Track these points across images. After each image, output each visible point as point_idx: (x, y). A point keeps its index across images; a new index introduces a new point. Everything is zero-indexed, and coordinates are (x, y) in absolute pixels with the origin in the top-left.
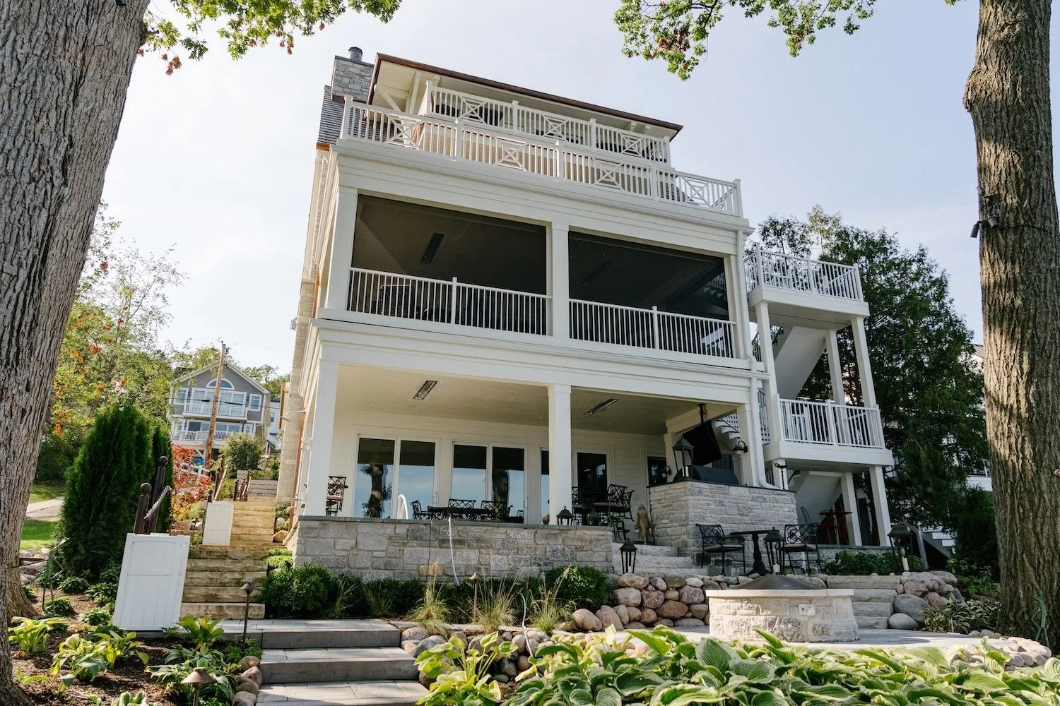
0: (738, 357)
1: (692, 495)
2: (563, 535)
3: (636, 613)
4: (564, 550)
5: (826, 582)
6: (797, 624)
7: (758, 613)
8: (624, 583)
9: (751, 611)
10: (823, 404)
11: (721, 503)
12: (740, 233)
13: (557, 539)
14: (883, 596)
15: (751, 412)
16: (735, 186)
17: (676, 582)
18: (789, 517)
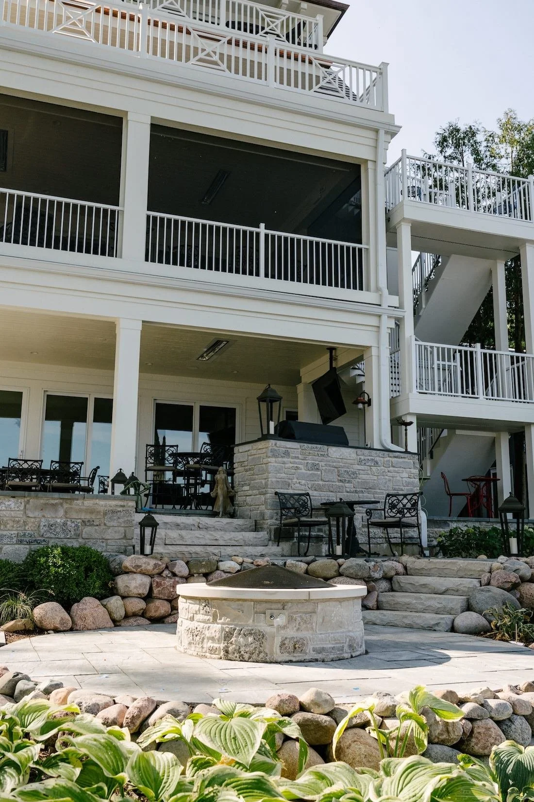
0: (368, 290)
1: (274, 456)
2: (66, 506)
3: (139, 605)
4: (65, 524)
5: (405, 568)
6: (260, 637)
7: (215, 620)
8: (126, 567)
9: (207, 618)
10: (471, 349)
11: (315, 467)
12: (382, 133)
13: (56, 511)
14: (461, 588)
15: (379, 357)
16: (381, 71)
17: (204, 566)
18: (408, 484)
